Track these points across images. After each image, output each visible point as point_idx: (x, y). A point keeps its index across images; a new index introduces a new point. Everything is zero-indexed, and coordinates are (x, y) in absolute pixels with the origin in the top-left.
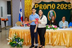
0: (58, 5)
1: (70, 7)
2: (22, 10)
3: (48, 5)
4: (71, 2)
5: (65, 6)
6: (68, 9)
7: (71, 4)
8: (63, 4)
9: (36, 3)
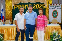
0: (34, 5)
1: (44, 6)
2: (3, 10)
3: (26, 5)
4: (45, 2)
5: (40, 6)
6: (42, 8)
7: (45, 4)
8: (38, 5)
9: (15, 4)
